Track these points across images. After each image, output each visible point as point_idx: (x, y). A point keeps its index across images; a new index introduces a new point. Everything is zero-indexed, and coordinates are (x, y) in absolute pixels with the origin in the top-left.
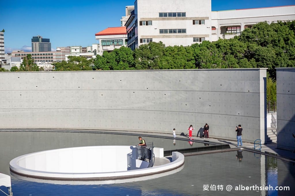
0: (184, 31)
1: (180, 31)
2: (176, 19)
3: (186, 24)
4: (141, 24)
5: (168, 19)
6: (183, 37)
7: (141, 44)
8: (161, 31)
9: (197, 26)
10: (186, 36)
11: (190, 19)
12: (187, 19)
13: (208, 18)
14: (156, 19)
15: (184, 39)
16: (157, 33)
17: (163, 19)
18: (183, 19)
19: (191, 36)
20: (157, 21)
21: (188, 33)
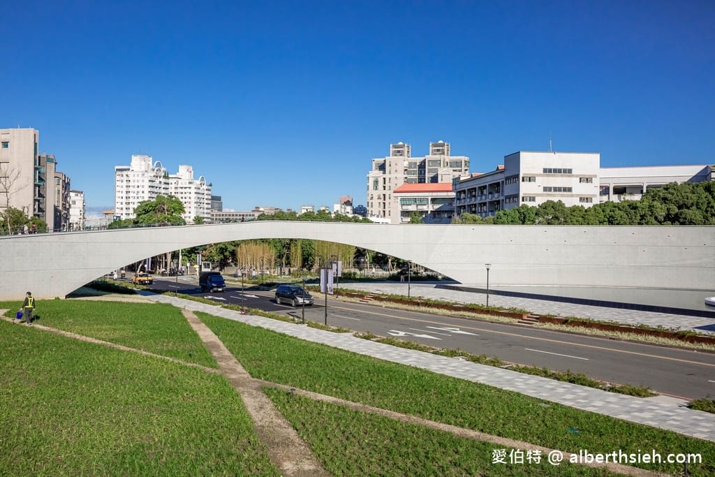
0: (570, 190)
1: (565, 189)
2: (562, 176)
3: (572, 182)
4: (523, 181)
5: (553, 176)
6: (568, 196)
7: (523, 203)
8: (545, 189)
9: (584, 184)
10: (572, 196)
11: (577, 176)
12: (573, 176)
13: (596, 176)
14: (540, 175)
15: (570, 198)
16: (541, 191)
17: (547, 176)
18: (569, 176)
19: (577, 195)
20: (540, 178)
21: (574, 192)
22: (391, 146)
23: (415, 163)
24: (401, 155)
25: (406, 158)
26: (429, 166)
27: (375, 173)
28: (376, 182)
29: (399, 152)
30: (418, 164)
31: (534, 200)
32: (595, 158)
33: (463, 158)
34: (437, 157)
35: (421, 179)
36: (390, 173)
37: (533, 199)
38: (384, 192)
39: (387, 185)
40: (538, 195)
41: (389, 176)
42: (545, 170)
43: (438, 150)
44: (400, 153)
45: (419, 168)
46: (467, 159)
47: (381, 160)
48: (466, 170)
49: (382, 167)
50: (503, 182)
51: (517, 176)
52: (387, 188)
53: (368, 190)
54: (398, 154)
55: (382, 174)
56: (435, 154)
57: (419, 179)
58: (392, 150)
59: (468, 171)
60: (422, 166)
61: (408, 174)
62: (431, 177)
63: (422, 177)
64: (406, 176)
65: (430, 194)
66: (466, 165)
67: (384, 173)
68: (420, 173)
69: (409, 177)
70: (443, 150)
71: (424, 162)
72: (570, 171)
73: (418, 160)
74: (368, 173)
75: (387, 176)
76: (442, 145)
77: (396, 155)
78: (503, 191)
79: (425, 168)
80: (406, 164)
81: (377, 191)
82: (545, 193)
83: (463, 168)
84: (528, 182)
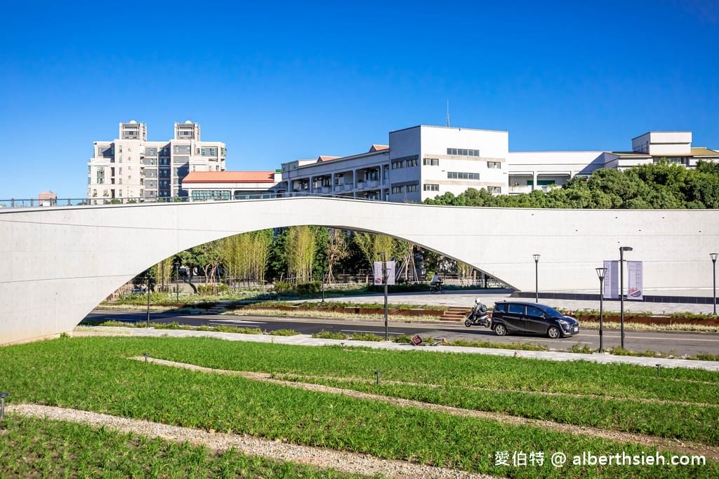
22: (121, 125)
23: (156, 149)
24: (135, 138)
25: (143, 142)
26: (175, 153)
27: (99, 161)
28: (101, 173)
29: (131, 133)
30: (159, 150)
31: (437, 189)
32: (503, 137)
33: (220, 145)
34: (186, 142)
35: (163, 170)
36: (121, 162)
37: (435, 187)
38: (113, 187)
39: (117, 177)
40: (442, 182)
41: (120, 165)
42: (450, 151)
43: (186, 133)
44: (132, 135)
45: (160, 156)
46: (223, 145)
47: (107, 144)
48: (222, 160)
49: (109, 153)
50: (386, 166)
51: (417, 157)
52: (117, 181)
53: (89, 183)
54: (131, 136)
55: (109, 163)
56: (182, 138)
57: (160, 170)
58: (121, 130)
59: (224, 161)
60: (165, 154)
61: (145, 163)
62: (178, 168)
63: (165, 167)
64: (143, 166)
65: (234, 185)
66: (222, 153)
67: (113, 160)
68: (162, 162)
69: (147, 166)
70: (193, 134)
71: (168, 148)
72: (476, 153)
73: (160, 145)
74: (90, 161)
75: (116, 165)
76: (192, 127)
77: (127, 138)
78: (384, 178)
79: (170, 156)
80: (142, 150)
81: (101, 186)
82: (450, 179)
83: (220, 157)
84: (430, 166)
